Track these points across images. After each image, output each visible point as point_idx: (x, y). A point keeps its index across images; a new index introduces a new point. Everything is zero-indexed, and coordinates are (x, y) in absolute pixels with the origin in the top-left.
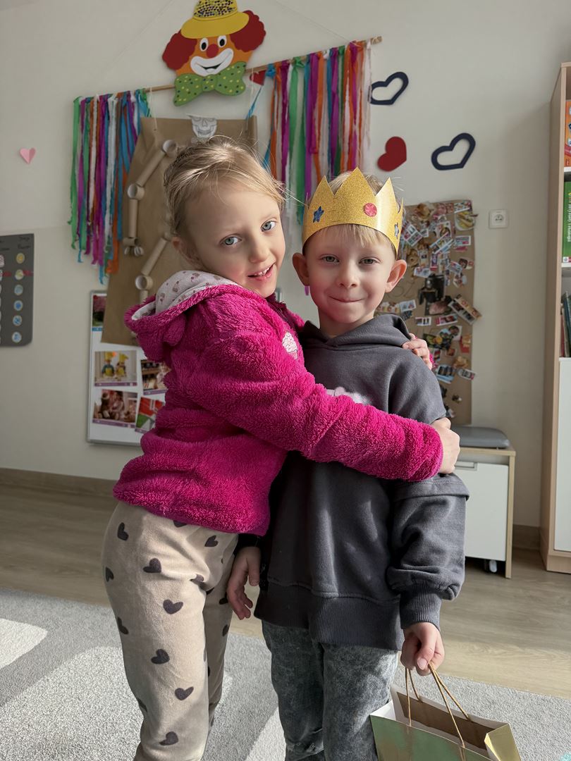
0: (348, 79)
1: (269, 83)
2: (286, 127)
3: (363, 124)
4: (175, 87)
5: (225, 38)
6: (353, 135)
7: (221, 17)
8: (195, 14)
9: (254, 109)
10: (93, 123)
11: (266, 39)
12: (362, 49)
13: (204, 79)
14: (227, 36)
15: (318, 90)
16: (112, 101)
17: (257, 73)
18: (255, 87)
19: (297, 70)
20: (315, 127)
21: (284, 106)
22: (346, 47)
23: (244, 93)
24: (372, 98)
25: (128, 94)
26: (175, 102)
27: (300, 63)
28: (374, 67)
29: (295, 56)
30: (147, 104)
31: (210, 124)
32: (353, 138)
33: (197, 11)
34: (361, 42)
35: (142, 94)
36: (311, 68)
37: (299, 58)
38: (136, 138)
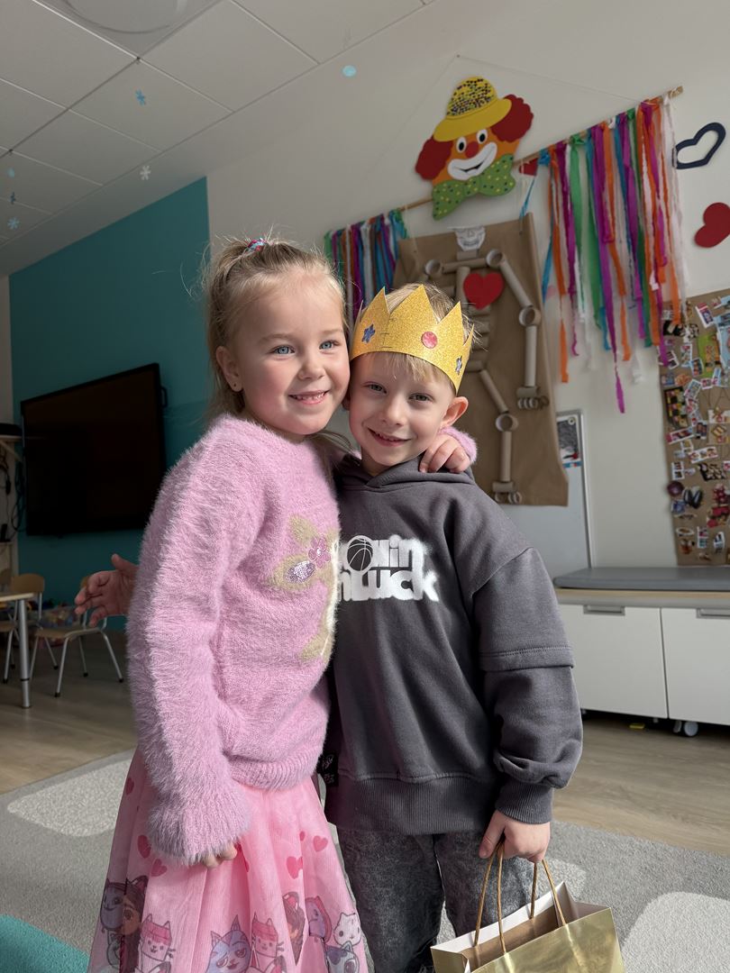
0: (643, 147)
1: (543, 171)
2: (570, 218)
3: (669, 195)
4: (433, 200)
5: (484, 132)
6: (658, 211)
7: (478, 109)
8: (448, 113)
9: (529, 206)
10: (346, 257)
11: (535, 122)
12: (658, 107)
13: (466, 183)
14: (487, 129)
15: (606, 167)
16: (365, 229)
17: (528, 162)
18: (528, 179)
19: (577, 149)
20: (606, 212)
21: (565, 194)
22: (637, 109)
23: (515, 190)
24: (678, 163)
25: (381, 218)
26: (435, 216)
27: (580, 140)
28: (675, 125)
29: (572, 134)
30: (403, 224)
31: (477, 233)
32: (657, 215)
33: (449, 110)
34: (657, 98)
35: (396, 215)
36: (594, 144)
37: (577, 135)
38: (394, 265)
